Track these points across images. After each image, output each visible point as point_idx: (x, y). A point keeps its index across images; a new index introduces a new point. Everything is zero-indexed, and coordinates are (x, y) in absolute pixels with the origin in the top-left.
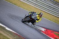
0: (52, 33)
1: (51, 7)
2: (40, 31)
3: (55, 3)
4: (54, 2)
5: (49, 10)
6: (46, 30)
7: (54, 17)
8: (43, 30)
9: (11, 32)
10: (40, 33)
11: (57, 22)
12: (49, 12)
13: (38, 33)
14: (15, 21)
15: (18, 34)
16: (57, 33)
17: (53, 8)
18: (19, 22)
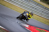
0: (34, 29)
1: (34, 8)
2: (24, 27)
4: (36, 4)
5: (32, 10)
8: (27, 26)
9: (1, 28)
11: (39, 20)
13: (23, 29)
14: (4, 19)
15: (7, 30)
16: (38, 29)
17: (35, 8)
18: (7, 20)
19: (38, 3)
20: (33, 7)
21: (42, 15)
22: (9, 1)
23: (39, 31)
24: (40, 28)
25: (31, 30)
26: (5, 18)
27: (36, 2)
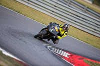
0: (80, 60)
1: (80, 17)
2: (60, 57)
3: (87, 10)
4: (84, 8)
5: (76, 22)
6: (71, 56)
7: (85, 33)
8: (66, 55)
9: (12, 58)
10: (61, 61)
11: (89, 42)
12: (76, 24)
13: (57, 60)
14: (18, 39)
15: (24, 62)
16: (89, 60)
17: (83, 18)
18: (25, 42)
19: (88, 8)
20: (78, 16)
21: (96, 31)
22: (28, 3)
23: (91, 65)
24: (91, 59)
25: (73, 63)
26: (20, 37)
27: (85, 6)
